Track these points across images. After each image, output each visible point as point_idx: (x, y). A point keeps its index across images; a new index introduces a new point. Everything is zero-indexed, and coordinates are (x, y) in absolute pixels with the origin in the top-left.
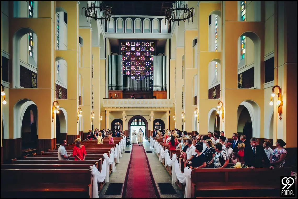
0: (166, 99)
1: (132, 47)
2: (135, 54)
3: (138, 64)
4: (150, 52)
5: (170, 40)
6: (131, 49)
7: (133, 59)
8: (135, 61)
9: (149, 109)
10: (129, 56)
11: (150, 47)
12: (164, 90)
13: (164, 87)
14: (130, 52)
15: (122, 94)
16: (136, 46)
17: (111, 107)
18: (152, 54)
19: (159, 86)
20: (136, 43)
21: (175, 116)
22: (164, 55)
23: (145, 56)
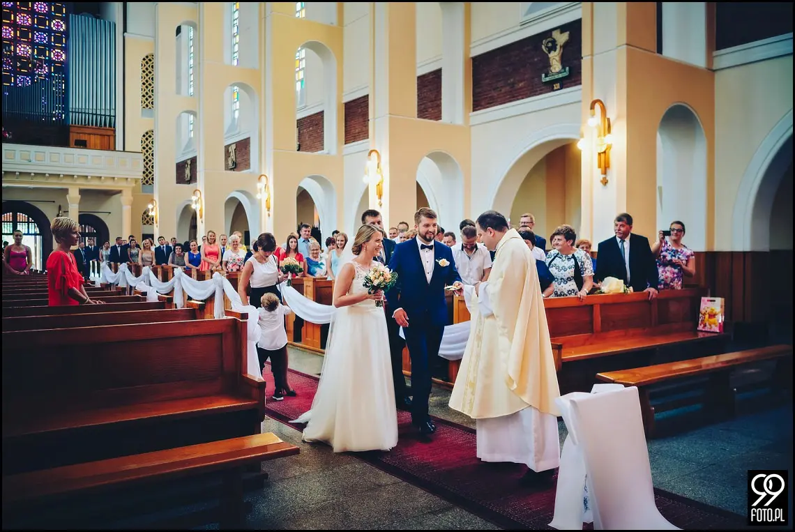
0: (115, 150)
9: (64, 181)
12: (105, 125)
13: (105, 115)
18: (58, 10)
19: (90, 112)
21: (153, 204)
23: (32, 13)
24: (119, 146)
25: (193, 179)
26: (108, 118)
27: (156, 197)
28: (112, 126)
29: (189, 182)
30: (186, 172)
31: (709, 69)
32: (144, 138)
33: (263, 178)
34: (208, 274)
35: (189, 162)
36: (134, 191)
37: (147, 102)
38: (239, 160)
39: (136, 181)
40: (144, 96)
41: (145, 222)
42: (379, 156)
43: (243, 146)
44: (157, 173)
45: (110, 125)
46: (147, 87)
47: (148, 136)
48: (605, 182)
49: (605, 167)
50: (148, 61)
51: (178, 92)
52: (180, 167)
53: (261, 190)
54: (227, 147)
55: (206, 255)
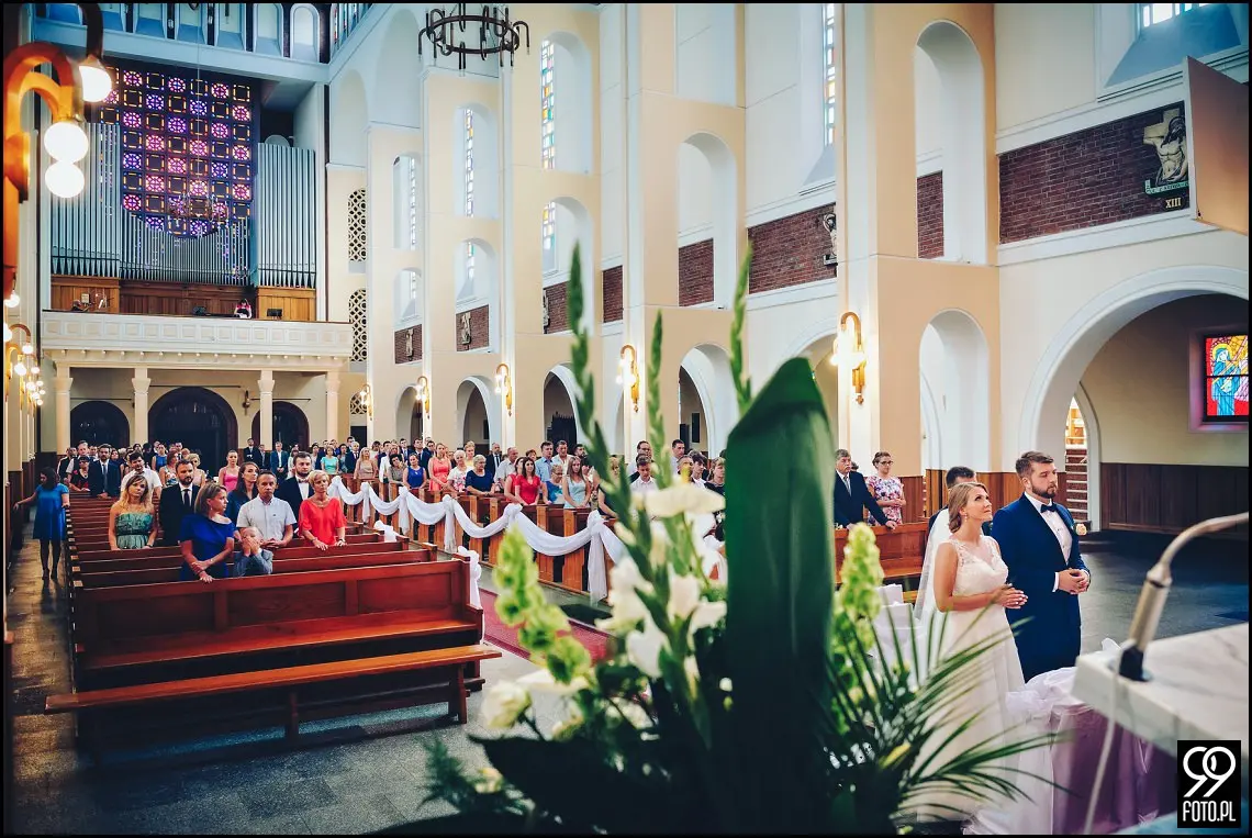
0: (315, 321)
1: (151, 92)
2: (166, 124)
3: (175, 166)
4: (230, 123)
5: (327, 88)
6: (144, 100)
7: (154, 143)
8: (165, 155)
9: (255, 363)
10: (136, 130)
11: (230, 103)
12: (303, 284)
13: (303, 272)
14: (144, 112)
15: (115, 294)
16: (167, 93)
17: (100, 351)
18: (242, 133)
19: (285, 268)
20: (167, 81)
21: (366, 390)
22: (291, 143)
23: (208, 139)
24: (321, 316)
25: (416, 354)
26: (306, 276)
27: (370, 382)
28: (311, 285)
29: (411, 358)
30: (408, 345)
31: (991, 266)
32: (353, 300)
33: (503, 368)
34: (437, 495)
35: (411, 332)
36: (342, 371)
37: (356, 253)
38: (475, 334)
39: (344, 360)
40: (352, 245)
41: (354, 410)
42: (634, 353)
43: (480, 315)
44: (370, 346)
45: (309, 285)
46: (356, 233)
47: (358, 298)
48: (861, 401)
49: (860, 386)
50: (358, 200)
51: (397, 244)
52: (400, 337)
53: (500, 382)
54: (460, 316)
55: (435, 472)
